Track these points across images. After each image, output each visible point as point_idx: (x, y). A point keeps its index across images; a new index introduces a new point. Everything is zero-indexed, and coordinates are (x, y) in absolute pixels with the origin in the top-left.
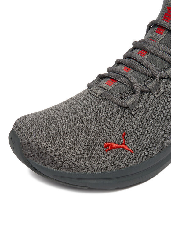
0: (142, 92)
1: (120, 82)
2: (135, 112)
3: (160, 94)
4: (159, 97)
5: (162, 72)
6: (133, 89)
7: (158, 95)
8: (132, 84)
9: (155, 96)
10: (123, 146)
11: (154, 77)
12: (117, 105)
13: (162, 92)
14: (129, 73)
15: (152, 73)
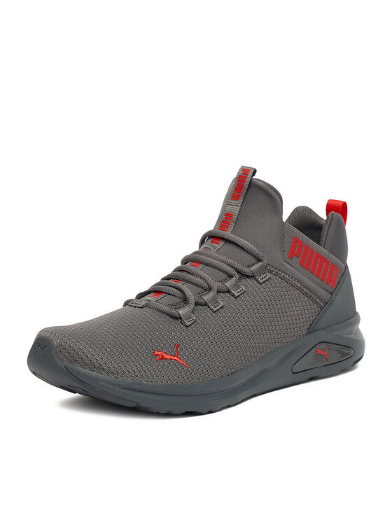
0: (197, 304)
1: (169, 294)
2: (188, 324)
3: (218, 308)
4: (217, 311)
5: (220, 284)
6: (185, 300)
7: (216, 309)
8: (184, 294)
9: (212, 309)
10: (175, 358)
11: (210, 289)
12: (167, 315)
13: (220, 306)
14: (180, 284)
15: (208, 284)
